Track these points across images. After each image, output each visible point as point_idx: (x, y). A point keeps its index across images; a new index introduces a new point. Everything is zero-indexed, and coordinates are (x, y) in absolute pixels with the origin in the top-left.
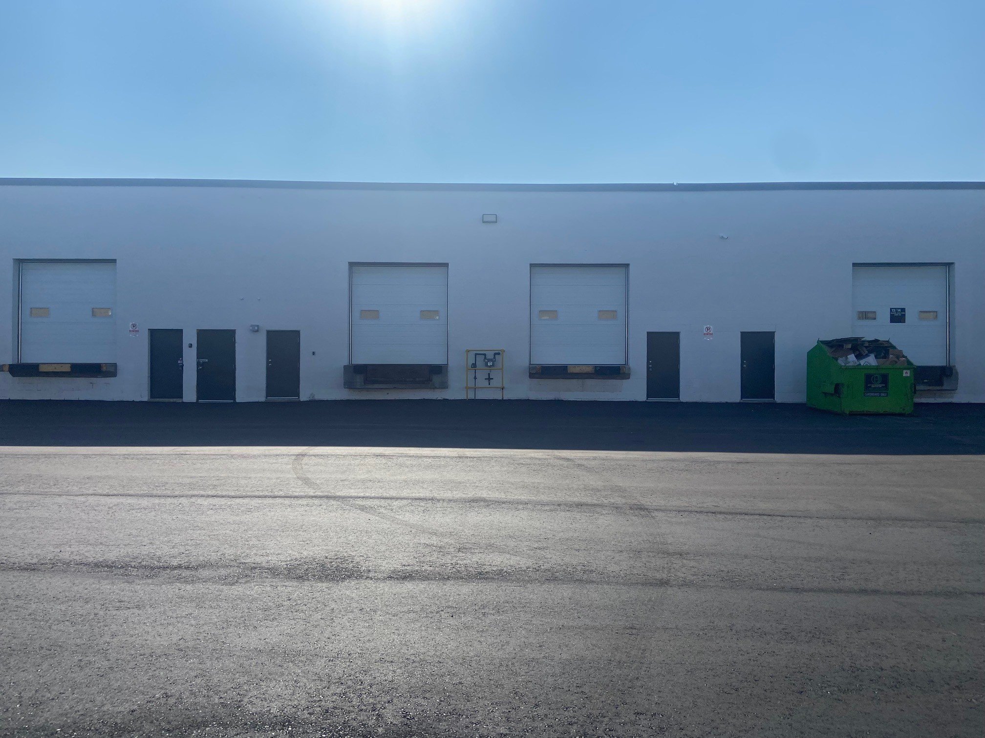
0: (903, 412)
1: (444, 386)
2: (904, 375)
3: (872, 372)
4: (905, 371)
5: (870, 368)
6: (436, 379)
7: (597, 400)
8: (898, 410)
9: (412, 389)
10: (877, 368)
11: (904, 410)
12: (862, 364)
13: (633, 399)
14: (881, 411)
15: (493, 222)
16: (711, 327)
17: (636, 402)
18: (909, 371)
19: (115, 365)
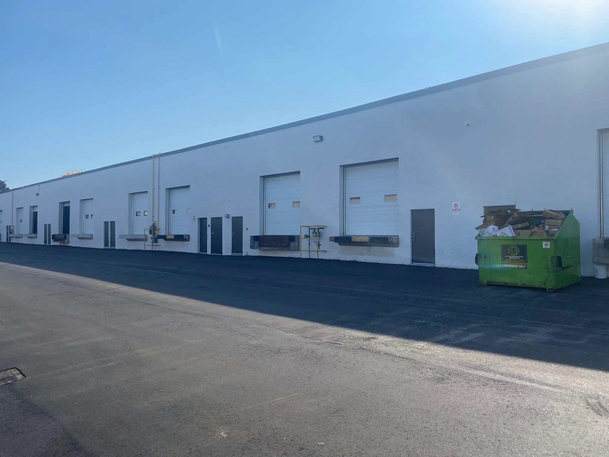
0: (543, 286)
1: (298, 249)
2: (544, 247)
3: (510, 243)
4: (544, 243)
5: (507, 239)
6: (292, 244)
7: (378, 262)
8: (537, 284)
9: (283, 250)
10: (513, 239)
11: (545, 284)
12: (498, 236)
13: (401, 263)
14: (519, 284)
15: (319, 141)
16: (459, 203)
17: (404, 265)
18: (549, 243)
19: (189, 236)
